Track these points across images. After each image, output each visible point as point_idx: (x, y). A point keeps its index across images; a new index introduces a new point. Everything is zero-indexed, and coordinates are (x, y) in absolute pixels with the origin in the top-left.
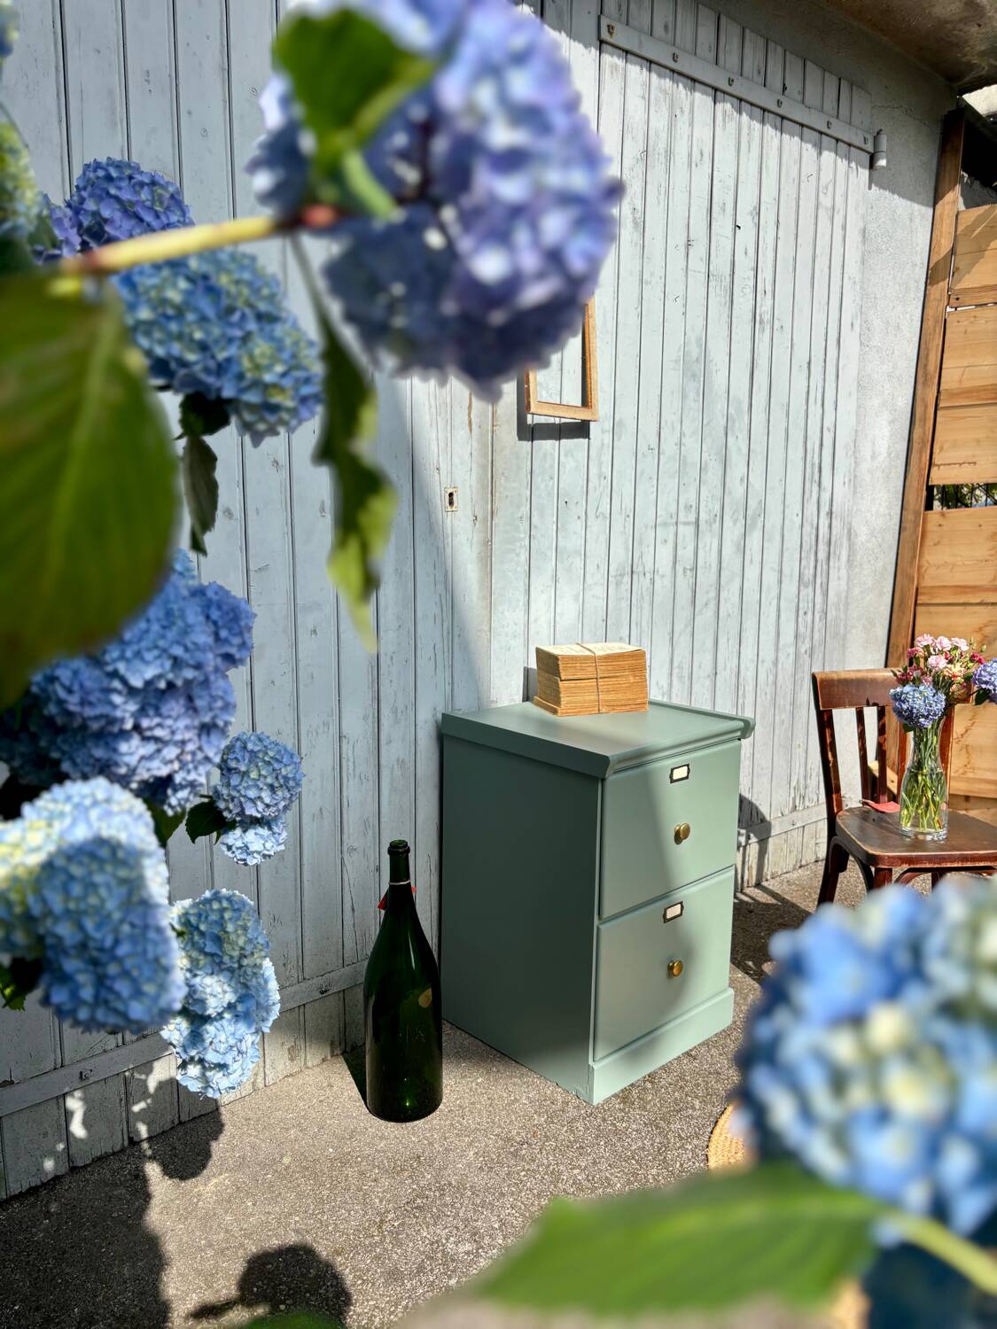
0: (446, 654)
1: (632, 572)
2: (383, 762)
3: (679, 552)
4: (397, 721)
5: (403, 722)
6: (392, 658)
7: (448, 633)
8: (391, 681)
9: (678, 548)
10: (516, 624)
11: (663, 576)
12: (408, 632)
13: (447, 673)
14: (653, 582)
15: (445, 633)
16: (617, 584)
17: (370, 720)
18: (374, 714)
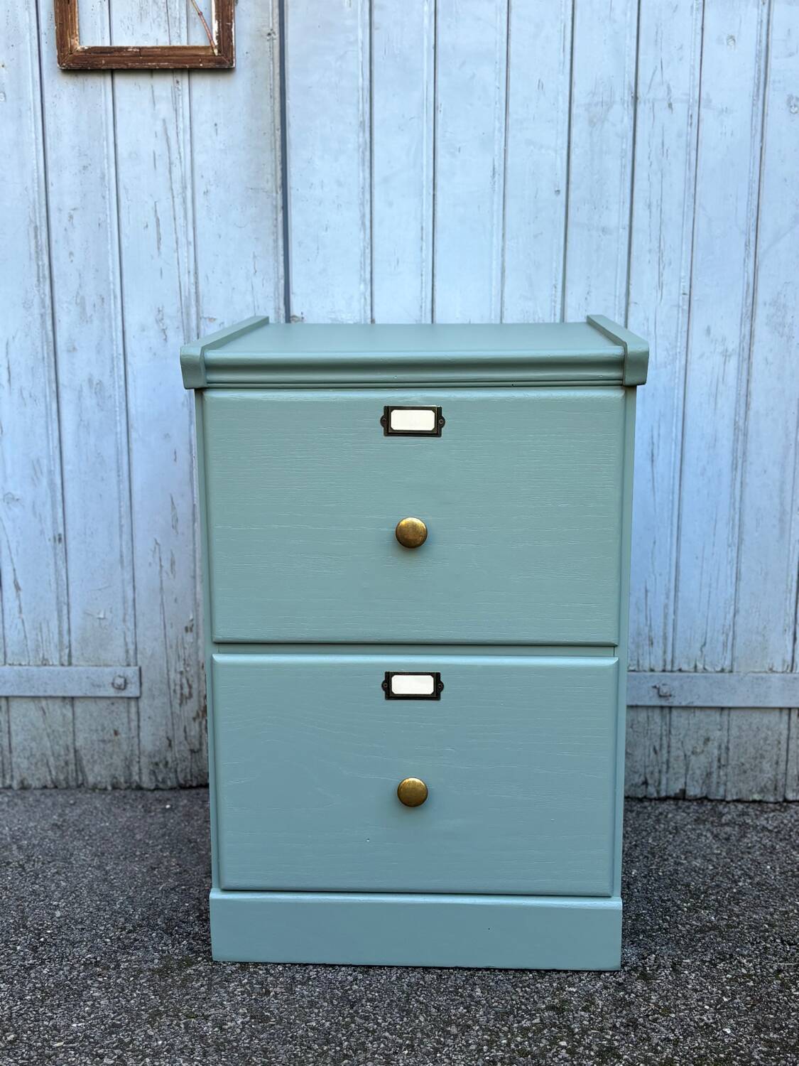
0: (180, 221)
1: (636, 98)
2: (63, 379)
3: (773, 62)
4: (84, 318)
5: (96, 322)
6: (71, 217)
7: (185, 188)
8: (71, 254)
9: (772, 53)
10: (340, 184)
11: (725, 111)
12: (103, 178)
13: (183, 251)
14: (696, 122)
15: (177, 187)
16: (592, 123)
17: (36, 310)
18: (43, 301)
